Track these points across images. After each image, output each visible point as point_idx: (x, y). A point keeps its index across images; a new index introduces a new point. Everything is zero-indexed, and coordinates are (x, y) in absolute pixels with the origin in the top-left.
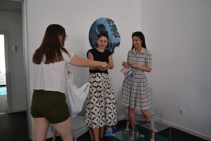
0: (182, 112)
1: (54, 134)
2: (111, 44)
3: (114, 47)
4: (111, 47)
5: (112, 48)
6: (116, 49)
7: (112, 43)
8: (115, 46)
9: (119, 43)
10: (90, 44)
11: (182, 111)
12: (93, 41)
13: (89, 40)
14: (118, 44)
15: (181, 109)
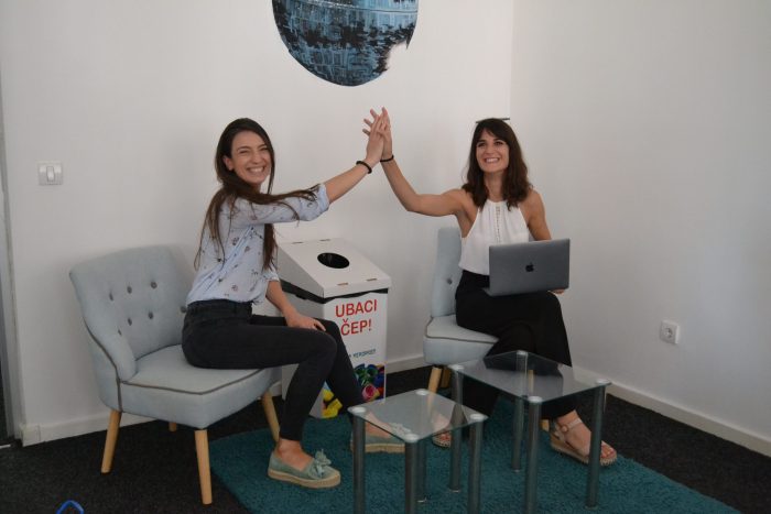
0: (668, 337)
1: (113, 409)
2: (375, 31)
3: (389, 43)
4: (374, 43)
5: (378, 51)
6: (398, 53)
7: (379, 24)
8: (393, 39)
9: (412, 26)
10: (279, 27)
11: (670, 331)
12: (293, 17)
13: (275, 11)
14: (406, 34)
15: (669, 322)
